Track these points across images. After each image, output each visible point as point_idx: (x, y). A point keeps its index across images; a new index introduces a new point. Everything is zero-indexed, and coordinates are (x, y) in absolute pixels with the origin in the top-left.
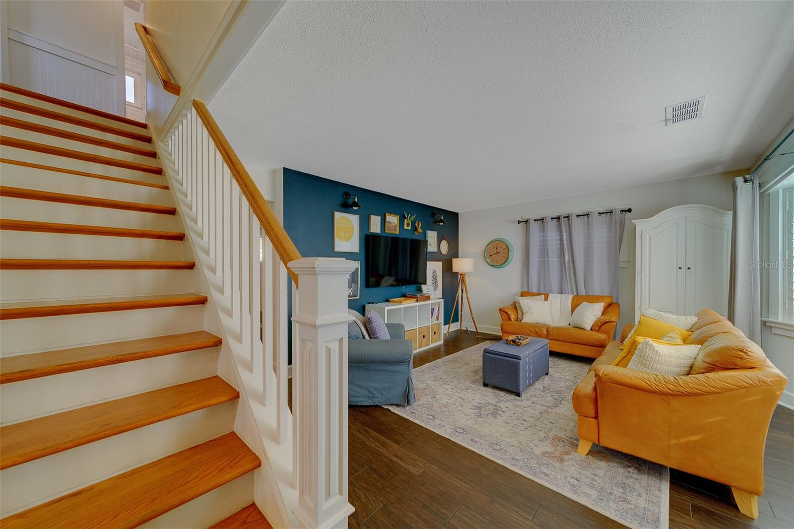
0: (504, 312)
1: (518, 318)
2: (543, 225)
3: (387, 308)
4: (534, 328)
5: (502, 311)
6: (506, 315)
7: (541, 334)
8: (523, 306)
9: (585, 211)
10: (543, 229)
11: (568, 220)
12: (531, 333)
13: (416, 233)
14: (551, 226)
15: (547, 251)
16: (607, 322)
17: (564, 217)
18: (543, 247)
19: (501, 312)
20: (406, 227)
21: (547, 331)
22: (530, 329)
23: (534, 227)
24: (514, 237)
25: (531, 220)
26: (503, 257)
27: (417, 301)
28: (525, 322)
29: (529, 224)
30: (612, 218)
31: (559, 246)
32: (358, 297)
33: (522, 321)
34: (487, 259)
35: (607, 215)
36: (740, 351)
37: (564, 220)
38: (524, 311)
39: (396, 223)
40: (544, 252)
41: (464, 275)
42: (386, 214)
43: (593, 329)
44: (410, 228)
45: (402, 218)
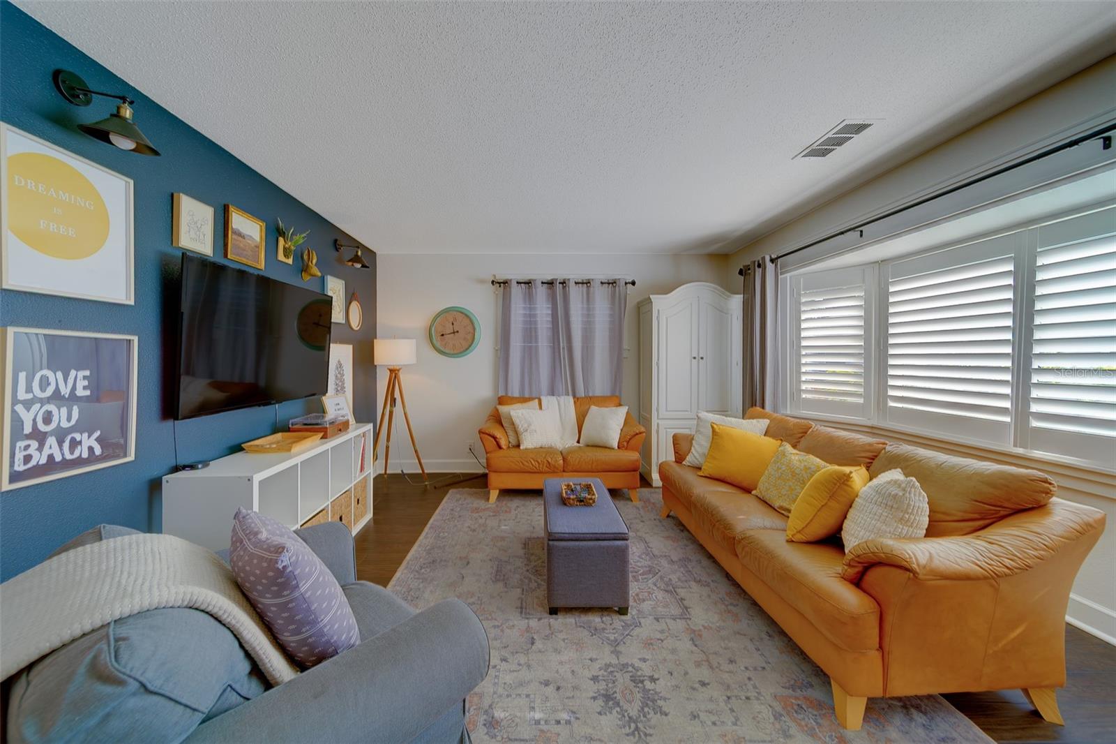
0: (489, 435)
1: (509, 442)
2: (529, 293)
3: (257, 478)
4: (545, 457)
5: (483, 433)
6: (492, 439)
7: (557, 465)
8: (517, 421)
9: (585, 277)
10: (530, 298)
11: (564, 287)
12: (541, 466)
13: (307, 278)
14: (541, 292)
15: (536, 332)
16: (637, 434)
17: (560, 283)
18: (529, 326)
19: (482, 435)
20: (281, 257)
21: (564, 459)
22: (540, 461)
23: (517, 292)
24: (482, 307)
25: (512, 281)
26: (465, 339)
27: (324, 437)
28: (526, 449)
29: (510, 288)
30: (615, 290)
31: (550, 326)
32: (131, 457)
33: (521, 448)
34: (435, 342)
35: (608, 287)
36: (1043, 482)
37: (559, 287)
38: (521, 429)
39: (257, 238)
40: (530, 333)
41: (398, 370)
42: (231, 209)
43: (621, 446)
44: (290, 261)
45: (275, 233)
